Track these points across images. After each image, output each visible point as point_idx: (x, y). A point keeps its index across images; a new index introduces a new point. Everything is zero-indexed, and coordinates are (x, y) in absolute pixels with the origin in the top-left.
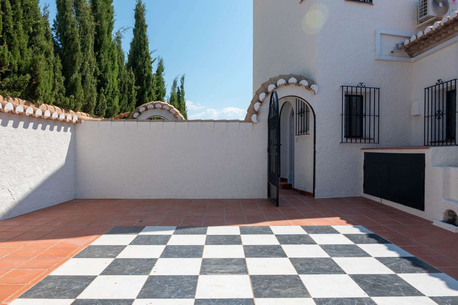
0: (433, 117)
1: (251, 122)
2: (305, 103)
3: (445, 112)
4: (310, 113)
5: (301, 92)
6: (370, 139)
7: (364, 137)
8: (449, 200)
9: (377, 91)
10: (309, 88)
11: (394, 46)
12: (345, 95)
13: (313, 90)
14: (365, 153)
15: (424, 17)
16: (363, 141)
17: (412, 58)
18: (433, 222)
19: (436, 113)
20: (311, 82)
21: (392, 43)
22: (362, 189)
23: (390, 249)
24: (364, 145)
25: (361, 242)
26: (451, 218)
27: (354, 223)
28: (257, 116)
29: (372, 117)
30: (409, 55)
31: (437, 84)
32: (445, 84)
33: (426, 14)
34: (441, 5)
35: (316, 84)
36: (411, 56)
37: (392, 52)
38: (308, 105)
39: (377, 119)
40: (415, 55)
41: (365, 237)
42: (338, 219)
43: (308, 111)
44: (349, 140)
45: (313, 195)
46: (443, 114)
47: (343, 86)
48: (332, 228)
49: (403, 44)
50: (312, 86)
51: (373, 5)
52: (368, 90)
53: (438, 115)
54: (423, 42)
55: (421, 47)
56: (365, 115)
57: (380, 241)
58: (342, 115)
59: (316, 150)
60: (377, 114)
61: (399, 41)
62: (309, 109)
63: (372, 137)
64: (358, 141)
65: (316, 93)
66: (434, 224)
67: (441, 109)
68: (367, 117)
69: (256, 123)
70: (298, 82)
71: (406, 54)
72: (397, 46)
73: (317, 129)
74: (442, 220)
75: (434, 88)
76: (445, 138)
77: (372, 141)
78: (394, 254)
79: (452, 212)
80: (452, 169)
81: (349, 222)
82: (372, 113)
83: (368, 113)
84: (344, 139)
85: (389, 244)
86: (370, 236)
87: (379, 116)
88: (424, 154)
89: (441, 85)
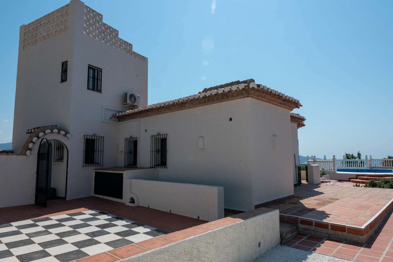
0: (128, 153)
1: (25, 155)
2: (62, 143)
3: (133, 152)
4: (64, 149)
5: (60, 138)
6: (98, 164)
7: (95, 162)
8: (132, 193)
9: (102, 138)
10: (65, 135)
11: (112, 115)
12: (86, 139)
13: (68, 137)
14: (96, 172)
15: (125, 103)
16: (94, 165)
17: (120, 122)
18: (125, 204)
19: (129, 151)
20: (67, 132)
21: (110, 114)
22: (93, 192)
23: (108, 216)
24: (95, 168)
25: (97, 215)
26: (132, 201)
27: (92, 209)
28: (30, 151)
29: (100, 152)
30: (119, 120)
31: (130, 138)
32: (133, 138)
33: (126, 102)
34: (133, 99)
35: (69, 134)
36: (119, 121)
37: (110, 118)
38: (64, 145)
39: (102, 153)
40: (121, 121)
41: (98, 214)
42: (83, 208)
43: (63, 148)
44: (87, 165)
45: (65, 198)
46: (132, 152)
47: (85, 135)
48: (82, 213)
49: (116, 115)
50: (67, 135)
51: (102, 93)
52: (98, 138)
53: (130, 152)
54: (124, 116)
55: (124, 118)
56: (96, 151)
57: (104, 214)
58: (84, 151)
59: (68, 171)
60: (102, 150)
61: (114, 113)
62: (64, 146)
63: (99, 162)
64: (92, 165)
65: (69, 139)
66: (126, 204)
67: (131, 150)
68: (97, 152)
69: (29, 156)
70: (59, 132)
71: (117, 120)
72: (113, 115)
73: (69, 159)
74: (129, 202)
75: (129, 139)
76: (133, 163)
77: (99, 165)
78: (110, 217)
79: (133, 198)
80: (133, 180)
81: (89, 209)
82: (100, 150)
83: (97, 150)
84: (85, 164)
85: (108, 214)
86: (100, 213)
87: (103, 151)
88: (123, 174)
89: (132, 139)
